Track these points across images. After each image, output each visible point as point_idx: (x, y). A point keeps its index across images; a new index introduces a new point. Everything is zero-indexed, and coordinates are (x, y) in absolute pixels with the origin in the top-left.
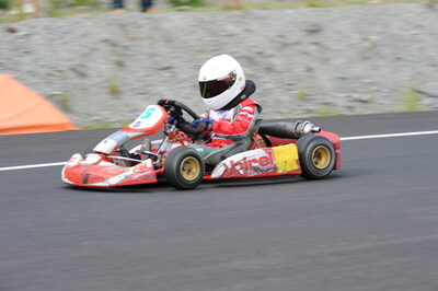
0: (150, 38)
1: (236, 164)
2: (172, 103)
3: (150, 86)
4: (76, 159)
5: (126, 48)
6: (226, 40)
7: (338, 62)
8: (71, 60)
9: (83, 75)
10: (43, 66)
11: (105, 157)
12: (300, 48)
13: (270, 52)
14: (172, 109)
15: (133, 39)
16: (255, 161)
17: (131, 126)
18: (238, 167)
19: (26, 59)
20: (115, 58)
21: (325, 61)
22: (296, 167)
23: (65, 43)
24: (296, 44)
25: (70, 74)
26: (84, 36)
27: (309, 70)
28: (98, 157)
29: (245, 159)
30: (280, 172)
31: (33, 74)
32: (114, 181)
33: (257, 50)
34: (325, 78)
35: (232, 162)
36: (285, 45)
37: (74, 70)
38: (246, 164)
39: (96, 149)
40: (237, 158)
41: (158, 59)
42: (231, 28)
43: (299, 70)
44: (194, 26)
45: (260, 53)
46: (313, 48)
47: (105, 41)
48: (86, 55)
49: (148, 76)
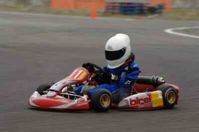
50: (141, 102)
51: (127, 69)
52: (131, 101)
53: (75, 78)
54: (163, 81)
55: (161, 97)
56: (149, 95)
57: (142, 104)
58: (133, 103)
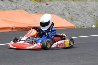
50: (62, 45)
51: (51, 30)
52: (58, 44)
53: (31, 34)
54: (66, 35)
55: (68, 42)
56: (64, 42)
57: (62, 46)
58: (58, 45)
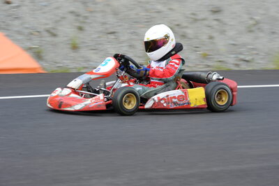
0: (103, 11)
1: (162, 99)
2: (123, 57)
3: (100, 44)
4: (58, 91)
5: (86, 18)
6: (155, 15)
7: (231, 33)
8: (47, 24)
9: (54, 35)
10: (27, 28)
11: (74, 91)
12: (206, 22)
13: (185, 24)
14: (123, 60)
15: (91, 12)
16: (175, 97)
17: (94, 71)
18: (162, 102)
19: (16, 22)
20: (78, 24)
21: (223, 32)
22: (203, 103)
23: (44, 13)
24: (204, 19)
25: (46, 34)
26: (58, 8)
27: (211, 38)
28: (69, 91)
29: (168, 96)
30: (192, 106)
31: (19, 33)
32: (78, 107)
33: (177, 23)
34: (221, 44)
35: (158, 98)
36: (196, 20)
37: (48, 31)
38: (168, 99)
39: (69, 85)
40: (162, 95)
41: (108, 26)
42: (159, 7)
43: (204, 38)
44: (134, 5)
45: (178, 25)
46: (215, 23)
47: (72, 12)
48: (56, 22)
49: (99, 37)
